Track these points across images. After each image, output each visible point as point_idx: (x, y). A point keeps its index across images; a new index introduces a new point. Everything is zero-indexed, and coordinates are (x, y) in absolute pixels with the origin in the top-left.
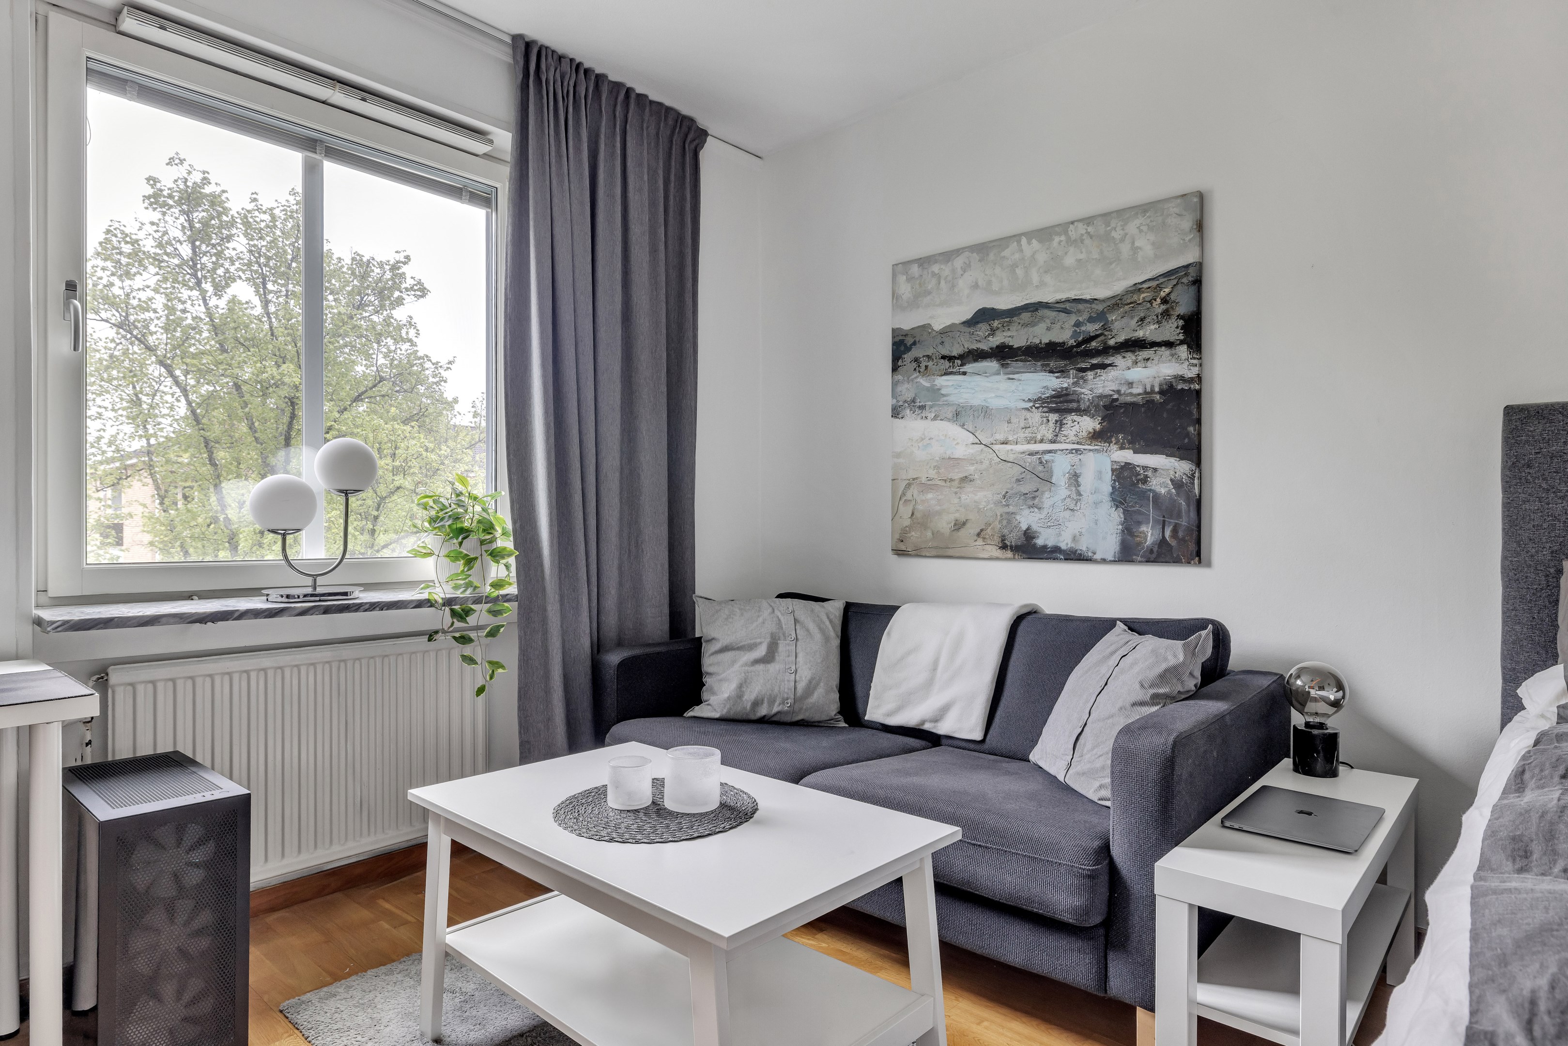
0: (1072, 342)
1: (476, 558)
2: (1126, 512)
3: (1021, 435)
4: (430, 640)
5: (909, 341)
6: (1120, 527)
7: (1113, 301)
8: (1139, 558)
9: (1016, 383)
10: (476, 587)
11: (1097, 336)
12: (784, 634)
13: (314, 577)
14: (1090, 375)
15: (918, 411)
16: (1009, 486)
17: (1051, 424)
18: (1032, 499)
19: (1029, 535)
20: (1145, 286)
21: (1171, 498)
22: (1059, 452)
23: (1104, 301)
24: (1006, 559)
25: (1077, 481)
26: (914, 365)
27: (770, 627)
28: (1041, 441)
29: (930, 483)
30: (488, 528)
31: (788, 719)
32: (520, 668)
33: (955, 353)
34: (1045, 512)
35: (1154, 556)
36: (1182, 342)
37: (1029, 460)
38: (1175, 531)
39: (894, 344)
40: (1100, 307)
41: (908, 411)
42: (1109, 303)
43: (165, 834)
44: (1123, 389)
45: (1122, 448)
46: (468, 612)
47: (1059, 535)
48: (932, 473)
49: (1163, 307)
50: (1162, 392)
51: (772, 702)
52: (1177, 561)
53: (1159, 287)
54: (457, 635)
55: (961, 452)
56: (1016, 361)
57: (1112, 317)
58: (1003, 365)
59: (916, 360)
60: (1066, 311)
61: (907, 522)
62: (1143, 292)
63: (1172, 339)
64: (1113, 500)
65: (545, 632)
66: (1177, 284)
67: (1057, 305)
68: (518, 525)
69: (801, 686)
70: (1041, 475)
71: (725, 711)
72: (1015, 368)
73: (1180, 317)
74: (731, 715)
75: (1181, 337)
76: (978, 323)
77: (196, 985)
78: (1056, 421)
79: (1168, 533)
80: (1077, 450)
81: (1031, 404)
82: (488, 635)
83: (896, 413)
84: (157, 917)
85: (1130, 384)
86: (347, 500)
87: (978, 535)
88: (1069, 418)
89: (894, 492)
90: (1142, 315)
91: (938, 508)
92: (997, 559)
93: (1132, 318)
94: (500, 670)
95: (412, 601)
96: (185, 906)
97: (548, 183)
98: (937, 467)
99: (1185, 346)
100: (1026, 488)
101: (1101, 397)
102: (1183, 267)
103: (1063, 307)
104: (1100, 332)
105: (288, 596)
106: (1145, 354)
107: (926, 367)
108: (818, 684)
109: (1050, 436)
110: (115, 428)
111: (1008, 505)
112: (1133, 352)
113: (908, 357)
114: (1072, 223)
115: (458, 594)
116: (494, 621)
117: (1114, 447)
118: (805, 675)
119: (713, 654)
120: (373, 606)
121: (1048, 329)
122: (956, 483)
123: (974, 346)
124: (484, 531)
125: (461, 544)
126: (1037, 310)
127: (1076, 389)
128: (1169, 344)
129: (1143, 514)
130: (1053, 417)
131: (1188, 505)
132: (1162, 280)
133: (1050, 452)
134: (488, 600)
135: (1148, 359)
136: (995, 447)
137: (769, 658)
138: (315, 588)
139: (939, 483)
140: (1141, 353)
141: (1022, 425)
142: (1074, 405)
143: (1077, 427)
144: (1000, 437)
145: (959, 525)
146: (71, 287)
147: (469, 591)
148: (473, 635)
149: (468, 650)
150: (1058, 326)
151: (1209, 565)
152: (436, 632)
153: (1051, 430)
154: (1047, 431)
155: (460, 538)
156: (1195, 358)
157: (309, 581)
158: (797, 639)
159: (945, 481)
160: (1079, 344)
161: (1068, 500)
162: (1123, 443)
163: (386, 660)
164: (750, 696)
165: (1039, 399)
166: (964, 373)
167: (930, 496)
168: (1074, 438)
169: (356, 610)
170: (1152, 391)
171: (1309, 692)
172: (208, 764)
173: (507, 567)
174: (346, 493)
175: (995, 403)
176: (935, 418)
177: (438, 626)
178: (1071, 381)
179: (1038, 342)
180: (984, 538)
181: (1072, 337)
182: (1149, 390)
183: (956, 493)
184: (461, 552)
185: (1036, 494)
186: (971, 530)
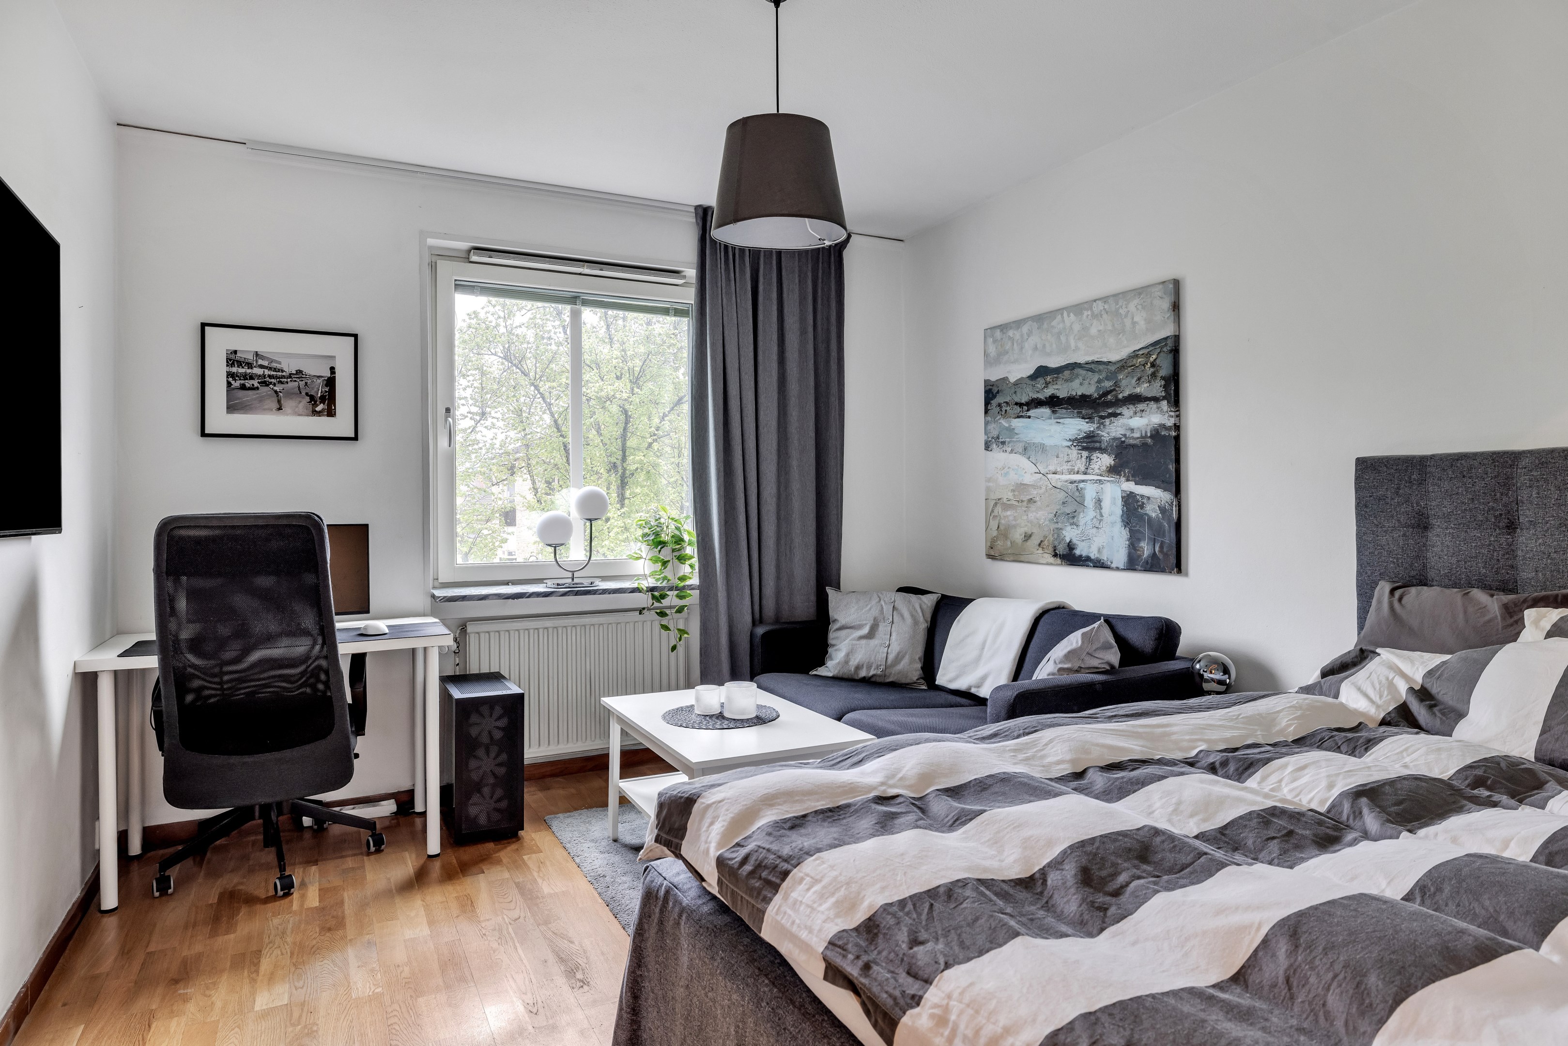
0: (1096, 395)
1: (669, 561)
2: (1131, 531)
3: (1066, 467)
4: (640, 614)
5: (995, 390)
6: (1128, 542)
7: (1121, 364)
8: (1139, 568)
9: (1061, 426)
10: (669, 580)
11: (1111, 391)
12: (884, 618)
13: (573, 572)
14: (1107, 421)
15: (1001, 446)
16: (1058, 507)
17: (1084, 459)
18: (1072, 518)
19: (1071, 547)
20: (1141, 352)
21: (1159, 521)
22: (1089, 482)
23: (1115, 363)
24: (1057, 565)
25: (1100, 505)
26: (998, 408)
27: (875, 612)
28: (1078, 473)
29: (1008, 502)
30: (679, 540)
31: (878, 680)
32: (701, 635)
33: (1023, 401)
34: (1081, 528)
35: (1149, 566)
36: (1164, 398)
37: (1070, 487)
38: (1161, 547)
39: (986, 392)
40: (1113, 368)
41: (994, 445)
42: (1118, 366)
43: (485, 710)
44: (1128, 434)
45: (1128, 480)
46: (663, 597)
47: (1090, 547)
48: (1010, 495)
49: (1152, 370)
50: (1152, 437)
51: (869, 667)
52: (1162, 571)
53: (1149, 355)
54: (658, 611)
55: (1028, 479)
56: (1062, 408)
57: (1121, 377)
58: (1054, 412)
59: (1000, 405)
60: (1092, 370)
61: (995, 533)
62: (1140, 358)
63: (1158, 395)
64: (1123, 521)
65: (717, 611)
66: (1160, 352)
67: (1086, 366)
68: (700, 538)
69: (891, 657)
70: (1078, 499)
71: (836, 671)
72: (1061, 414)
73: (1163, 378)
74: (840, 675)
75: (1163, 394)
76: (1037, 377)
77: (499, 792)
78: (1087, 457)
79: (1157, 549)
80: (1100, 481)
81: (1071, 443)
82: (676, 612)
83: (987, 447)
84: (481, 752)
85: (1132, 430)
86: (591, 524)
87: (1040, 545)
88: (1096, 455)
89: (986, 509)
90: (1139, 375)
91: (1014, 523)
92: (1051, 564)
93: (1133, 377)
94: (686, 635)
95: (628, 589)
96: (494, 750)
97: (720, 301)
98: (1013, 491)
99: (1166, 402)
100: (1068, 510)
101: (1115, 439)
102: (1164, 339)
103: (1092, 366)
104: (1113, 388)
105: (558, 585)
106: (1141, 406)
107: (1006, 411)
108: (903, 657)
109: (1083, 469)
110: (505, 434)
111: (1057, 523)
112: (1134, 404)
113: (994, 402)
114: (1095, 301)
115: (658, 584)
116: (680, 603)
117: (1123, 479)
118: (895, 648)
119: (835, 631)
120: (605, 591)
121: (1081, 384)
122: (1025, 504)
123: (1035, 396)
124: (675, 542)
125: (660, 551)
126: (1074, 369)
127: (1099, 432)
128: (1156, 399)
129: (1142, 533)
130: (1085, 454)
131: (1170, 527)
132: (1151, 349)
133: (1083, 481)
134: (677, 588)
135: (1143, 411)
136: (1050, 476)
137: (870, 635)
138: (573, 579)
139: (1015, 503)
140: (1138, 406)
141: (1066, 459)
142: (1098, 445)
143: (1099, 463)
144: (1052, 468)
145: (1028, 537)
146: (448, 410)
147: (665, 582)
148: (668, 611)
149: (665, 621)
150: (1086, 382)
151: (1187, 575)
152: (644, 609)
153: (1084, 464)
154: (1080, 465)
155: (659, 547)
156: (1172, 411)
157: (570, 575)
158: (893, 622)
159: (1018, 501)
160: (1101, 396)
161: (1095, 520)
162: (1128, 476)
163: (619, 625)
164: (853, 663)
165: (1076, 439)
166: (1029, 417)
167: (1009, 513)
168: (1098, 471)
169: (594, 594)
170: (1146, 436)
171: (1203, 675)
172: (507, 676)
173: (691, 566)
174: (590, 520)
175: (1048, 442)
176: (1012, 451)
177: (645, 606)
178: (1095, 426)
179: (1075, 394)
180: (1043, 548)
181: (1095, 391)
182: (1144, 435)
183: (1025, 511)
184: (659, 558)
185: (1075, 514)
186: (1035, 541)
